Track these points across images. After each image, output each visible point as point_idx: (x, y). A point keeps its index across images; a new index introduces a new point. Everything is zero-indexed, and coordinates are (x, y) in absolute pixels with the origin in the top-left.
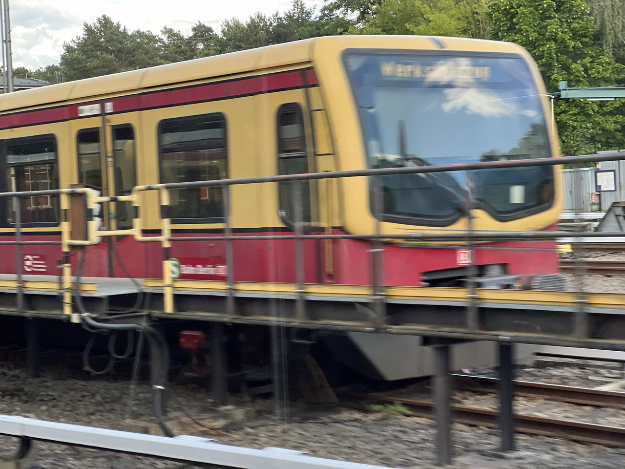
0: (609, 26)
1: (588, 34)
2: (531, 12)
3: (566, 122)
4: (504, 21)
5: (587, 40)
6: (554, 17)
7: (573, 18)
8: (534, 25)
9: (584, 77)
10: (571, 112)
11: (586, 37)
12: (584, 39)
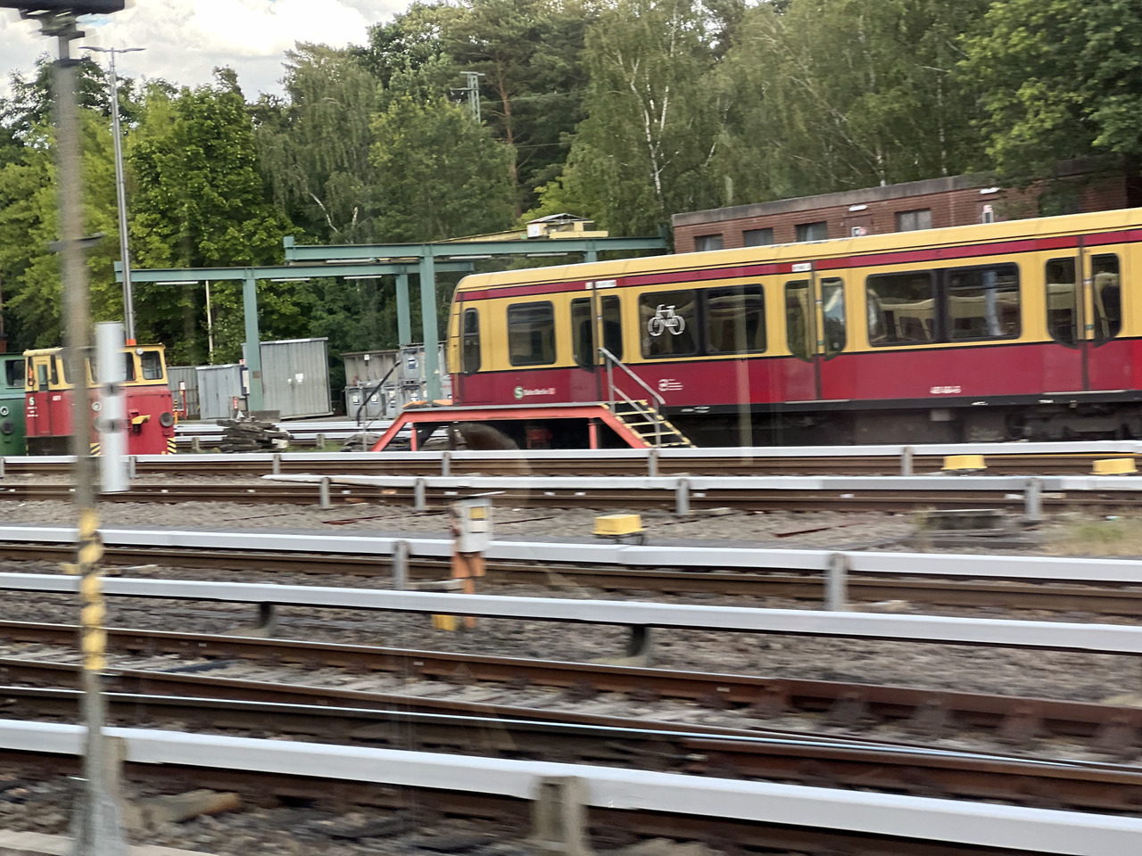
0: (278, 177)
1: (249, 189)
2: (173, 159)
3: (222, 305)
4: (146, 169)
5: (250, 197)
6: (205, 167)
7: (230, 169)
8: (178, 176)
9: (244, 246)
10: (226, 292)
11: (249, 192)
12: (245, 196)
